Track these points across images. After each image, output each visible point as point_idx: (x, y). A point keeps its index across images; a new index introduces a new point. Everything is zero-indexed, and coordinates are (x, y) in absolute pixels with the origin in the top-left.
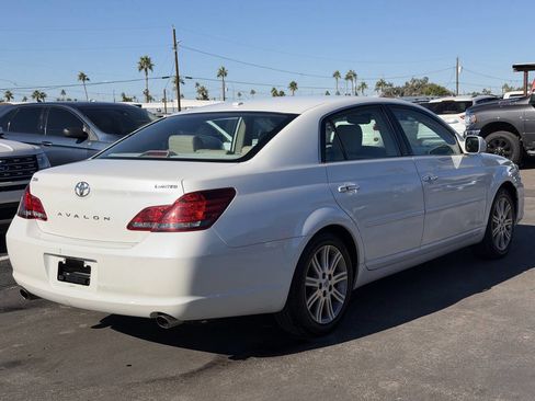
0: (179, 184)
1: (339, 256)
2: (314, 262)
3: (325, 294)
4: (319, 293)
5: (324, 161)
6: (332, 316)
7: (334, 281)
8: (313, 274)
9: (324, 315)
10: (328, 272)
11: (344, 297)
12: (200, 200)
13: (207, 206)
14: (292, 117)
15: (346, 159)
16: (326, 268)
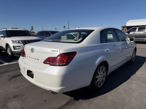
0: (58, 50)
1: (104, 69)
2: (98, 72)
3: (100, 79)
4: (99, 79)
5: (101, 43)
6: (102, 85)
7: (102, 75)
8: (98, 75)
9: (100, 84)
10: (101, 73)
11: (105, 79)
12: (65, 56)
13: (67, 58)
14: (92, 31)
15: (106, 42)
16: (101, 72)
